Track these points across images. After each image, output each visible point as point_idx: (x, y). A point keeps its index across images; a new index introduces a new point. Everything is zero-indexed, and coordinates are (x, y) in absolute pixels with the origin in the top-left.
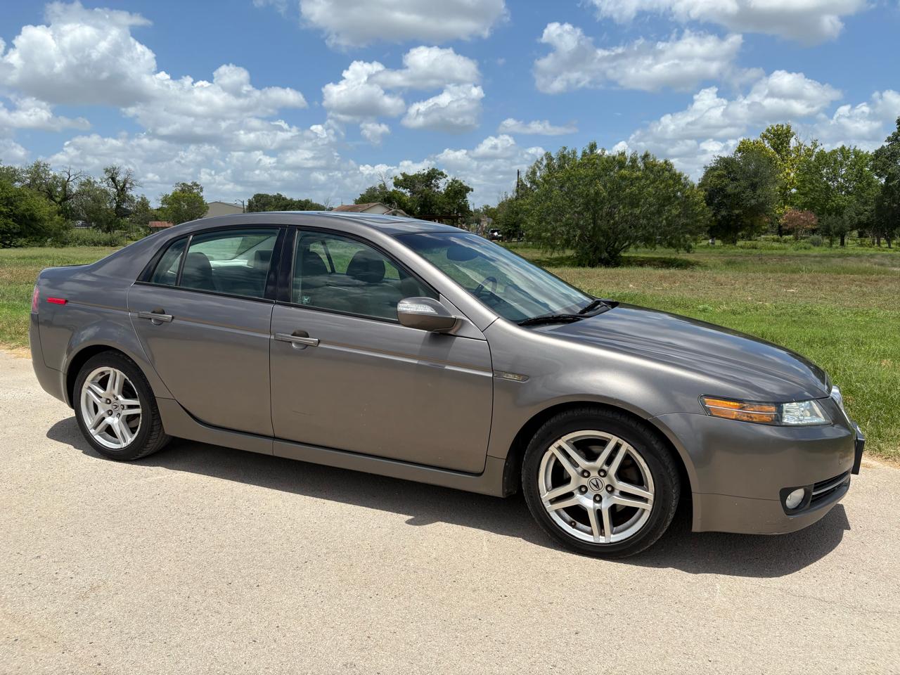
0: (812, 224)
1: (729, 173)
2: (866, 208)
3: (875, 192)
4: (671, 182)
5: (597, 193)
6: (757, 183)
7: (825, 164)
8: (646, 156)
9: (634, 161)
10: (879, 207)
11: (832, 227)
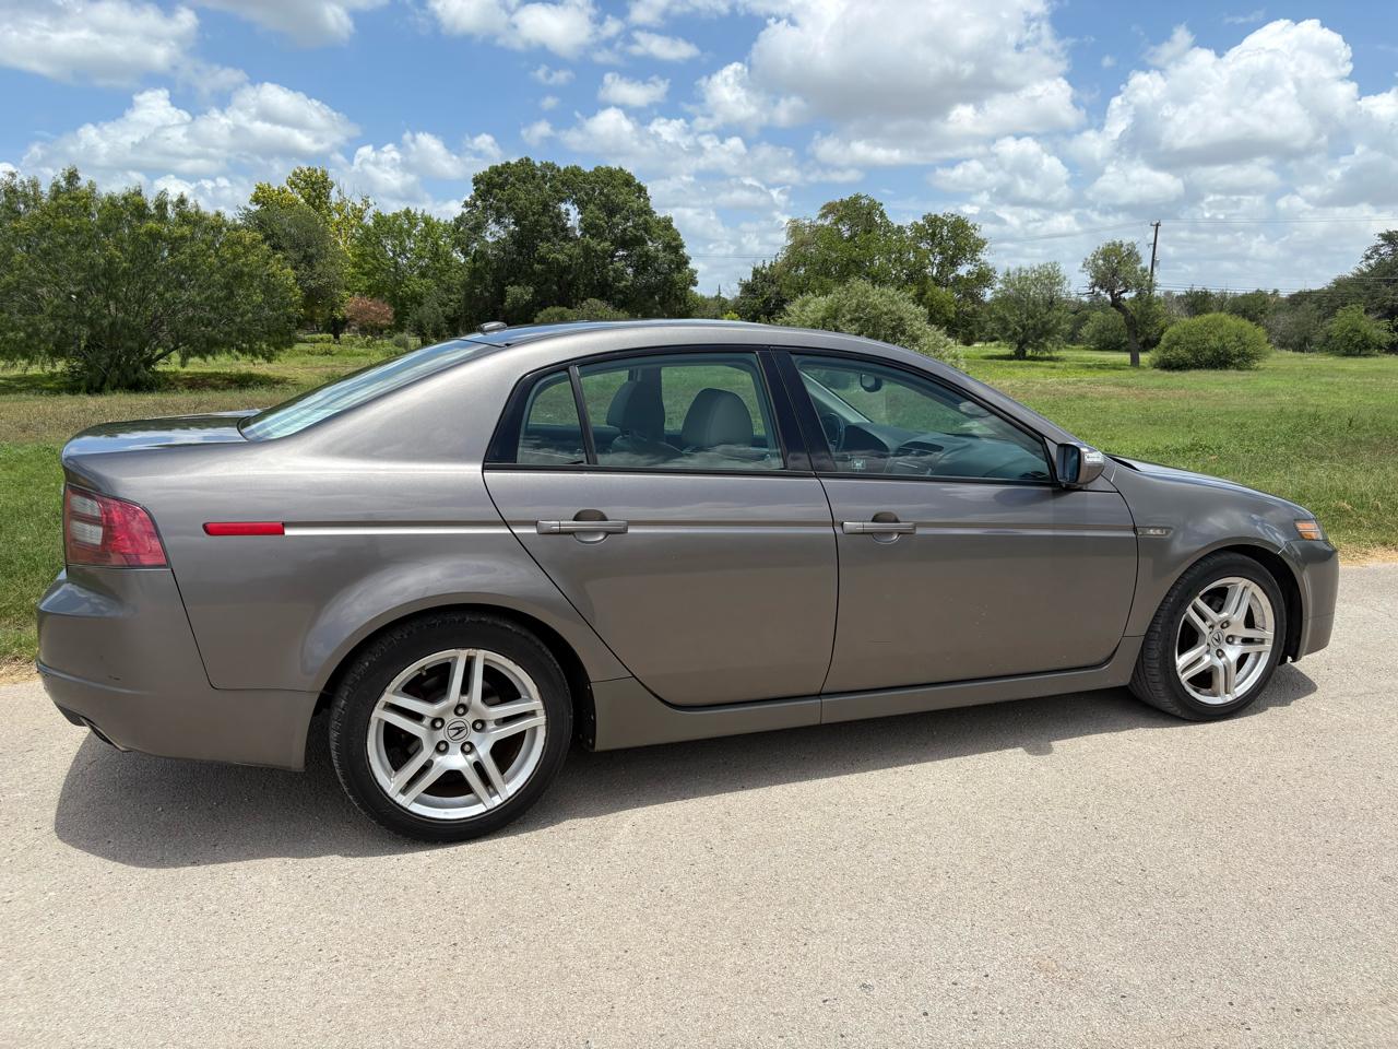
0: (388, 319)
1: (267, 238)
2: (452, 297)
3: (459, 278)
4: (240, 249)
5: (110, 262)
6: (312, 256)
7: (388, 233)
8: (182, 201)
9: (161, 206)
10: (469, 296)
11: (425, 322)
